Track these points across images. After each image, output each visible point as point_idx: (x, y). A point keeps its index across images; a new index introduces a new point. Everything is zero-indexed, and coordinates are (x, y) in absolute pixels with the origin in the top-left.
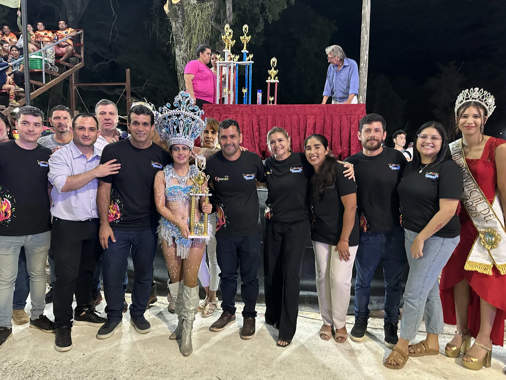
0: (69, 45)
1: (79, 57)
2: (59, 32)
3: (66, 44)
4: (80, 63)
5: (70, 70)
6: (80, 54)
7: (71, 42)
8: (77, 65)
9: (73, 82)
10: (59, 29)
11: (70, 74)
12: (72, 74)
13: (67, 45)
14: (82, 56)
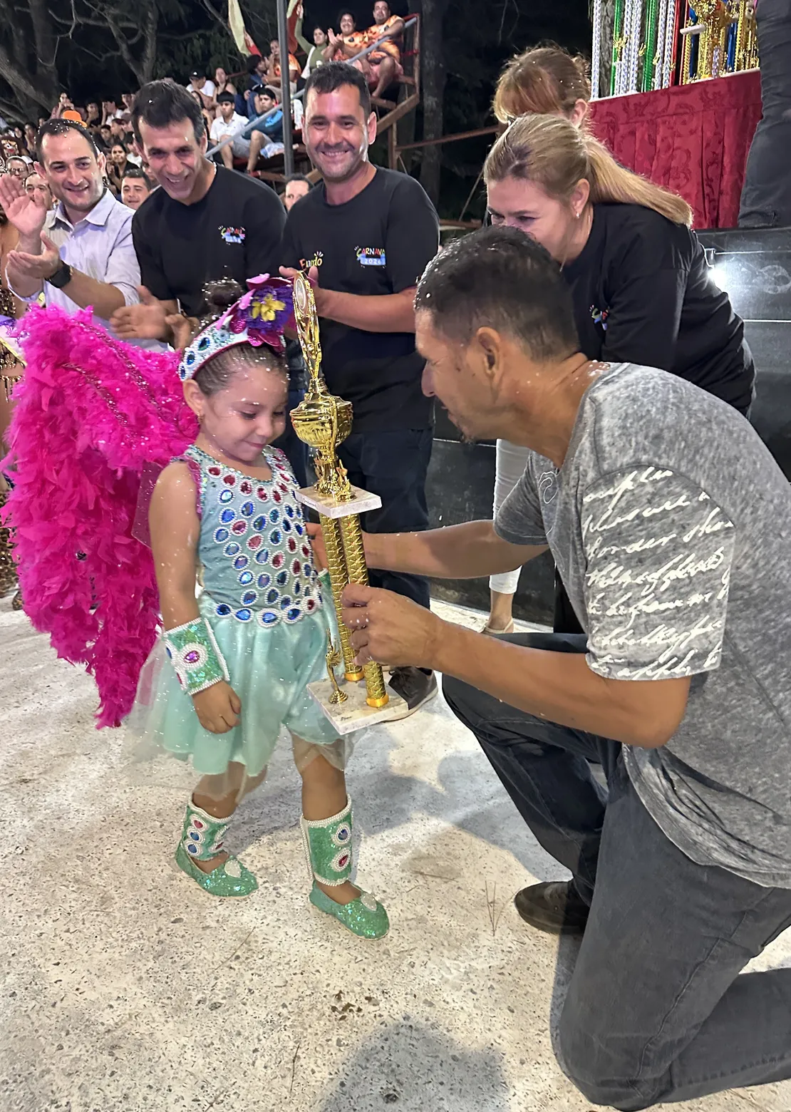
0: (389, 55)
1: (409, 80)
2: (373, 29)
3: (384, 54)
4: (412, 97)
5: (388, 115)
6: (411, 75)
7: (393, 49)
8: (403, 103)
9: (395, 143)
10: (373, 23)
11: (388, 125)
12: (391, 126)
13: (384, 58)
14: (417, 79)
